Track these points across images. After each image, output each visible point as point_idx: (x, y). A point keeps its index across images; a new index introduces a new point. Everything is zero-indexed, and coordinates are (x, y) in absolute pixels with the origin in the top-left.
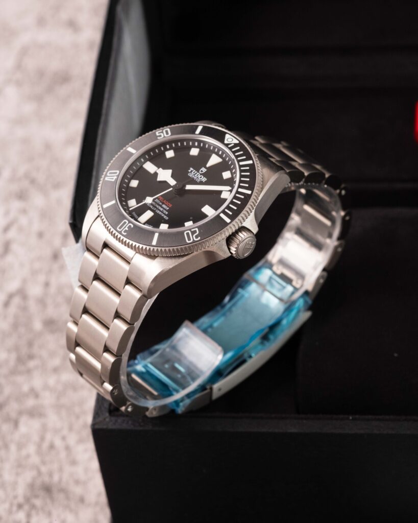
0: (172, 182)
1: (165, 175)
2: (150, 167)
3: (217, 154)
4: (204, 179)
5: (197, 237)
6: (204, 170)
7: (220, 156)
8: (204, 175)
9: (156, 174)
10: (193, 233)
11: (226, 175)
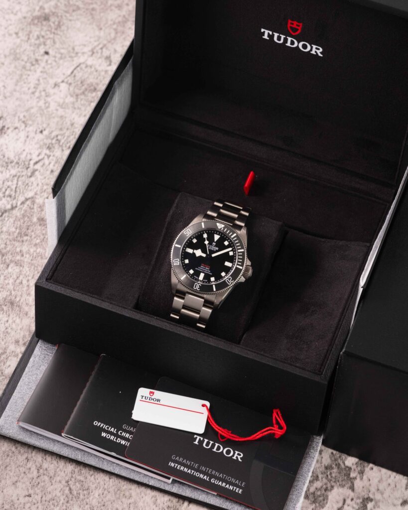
0: (204, 255)
1: (199, 253)
2: (190, 251)
3: (217, 234)
4: (217, 249)
5: (232, 281)
6: (214, 244)
7: (219, 235)
8: (216, 246)
9: (194, 254)
10: (230, 279)
11: (226, 243)
